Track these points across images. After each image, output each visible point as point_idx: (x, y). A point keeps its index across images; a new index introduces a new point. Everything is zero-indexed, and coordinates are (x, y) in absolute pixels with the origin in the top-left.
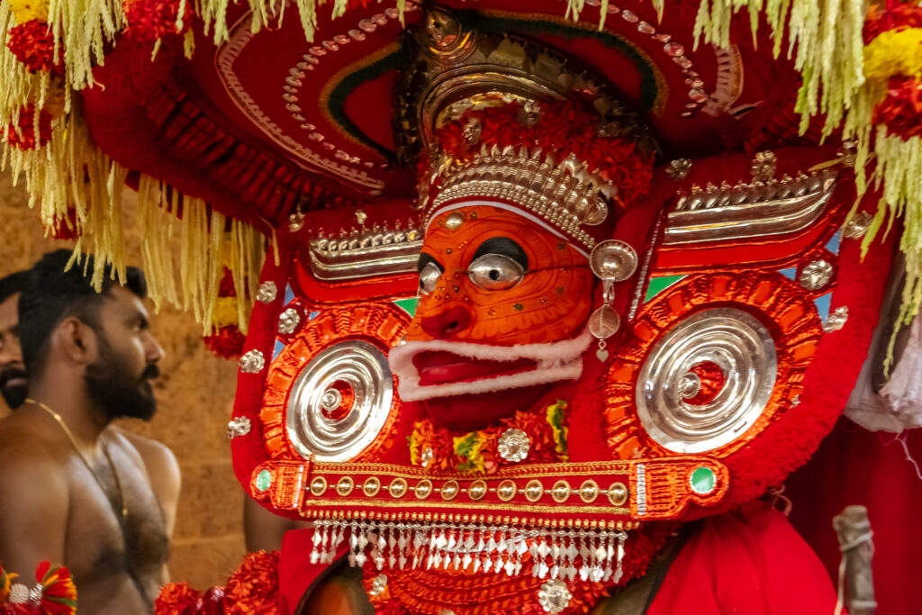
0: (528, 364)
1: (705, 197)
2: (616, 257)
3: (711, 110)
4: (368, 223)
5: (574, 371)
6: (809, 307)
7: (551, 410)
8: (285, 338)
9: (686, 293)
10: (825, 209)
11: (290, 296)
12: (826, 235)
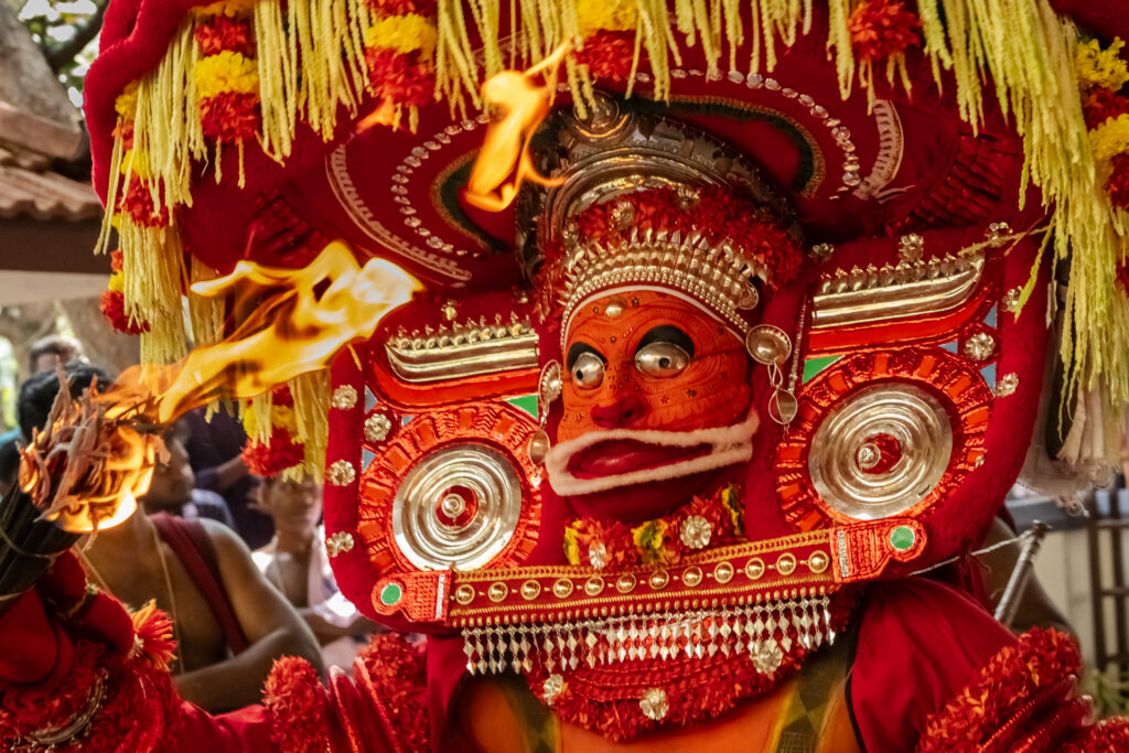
0: (705, 449)
1: (850, 280)
2: (770, 342)
3: (860, 194)
4: (461, 319)
5: (745, 453)
6: (976, 378)
7: (726, 494)
8: (375, 445)
9: (846, 371)
10: (976, 290)
11: (372, 401)
12: (984, 311)
